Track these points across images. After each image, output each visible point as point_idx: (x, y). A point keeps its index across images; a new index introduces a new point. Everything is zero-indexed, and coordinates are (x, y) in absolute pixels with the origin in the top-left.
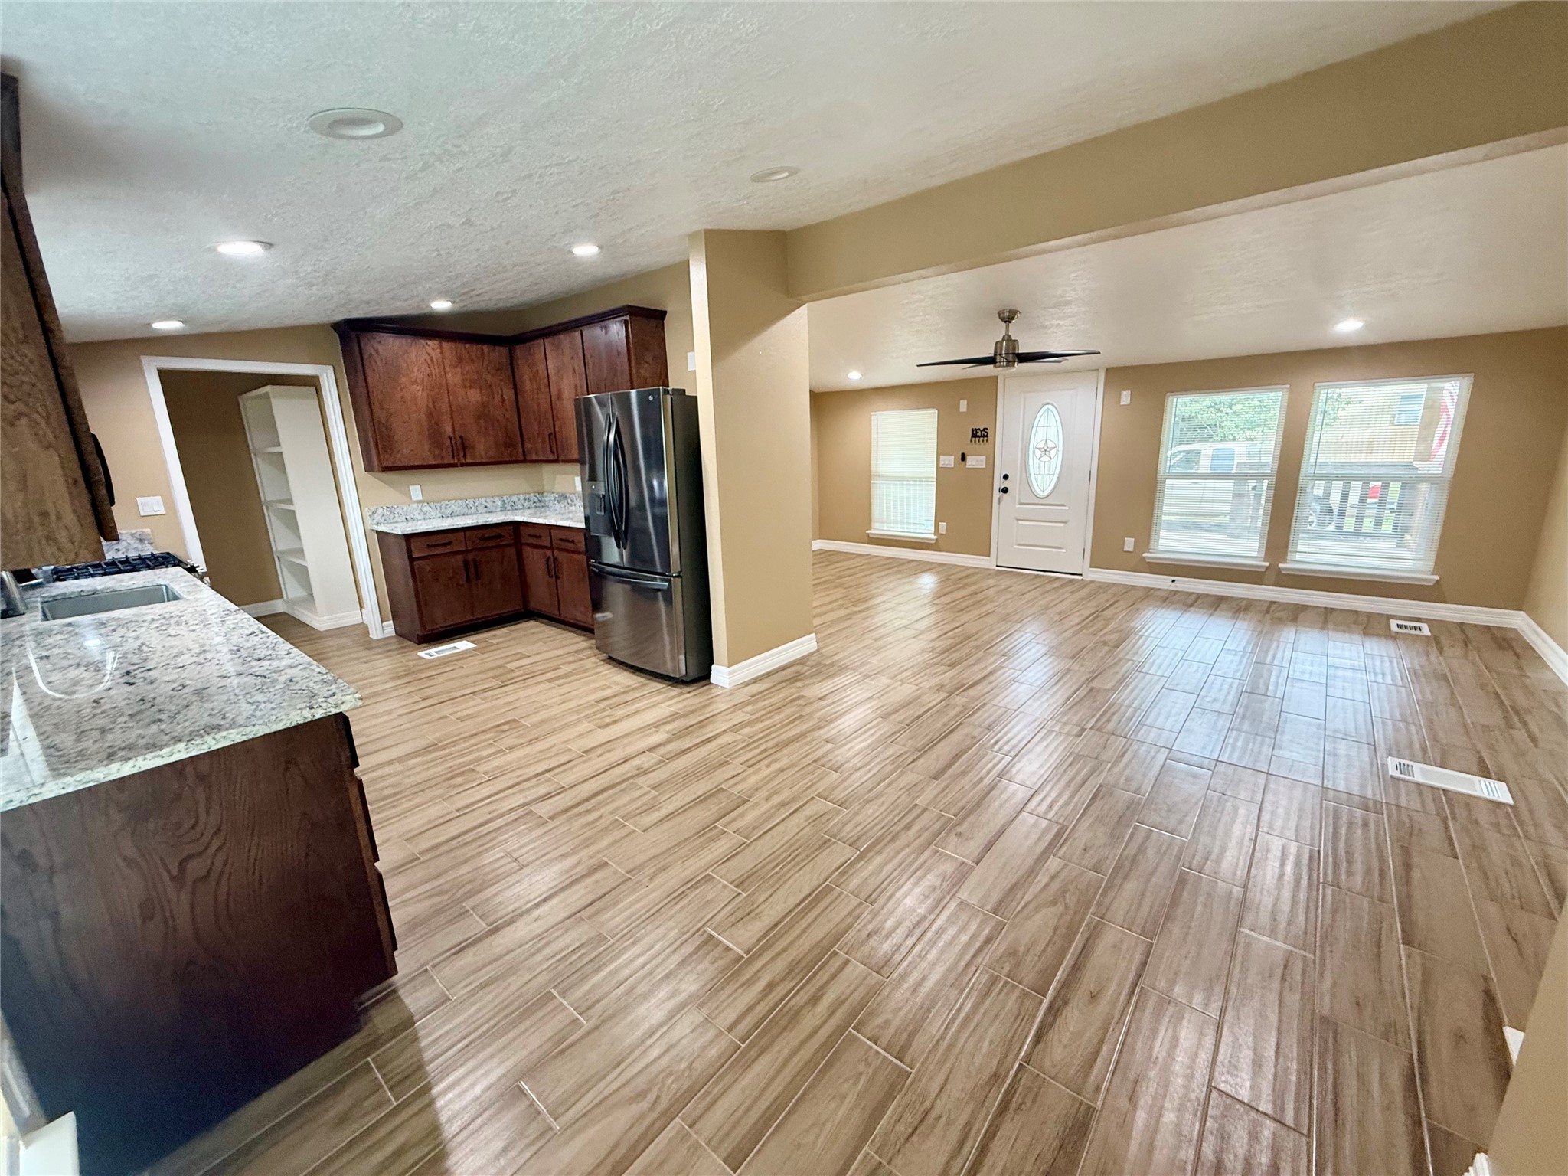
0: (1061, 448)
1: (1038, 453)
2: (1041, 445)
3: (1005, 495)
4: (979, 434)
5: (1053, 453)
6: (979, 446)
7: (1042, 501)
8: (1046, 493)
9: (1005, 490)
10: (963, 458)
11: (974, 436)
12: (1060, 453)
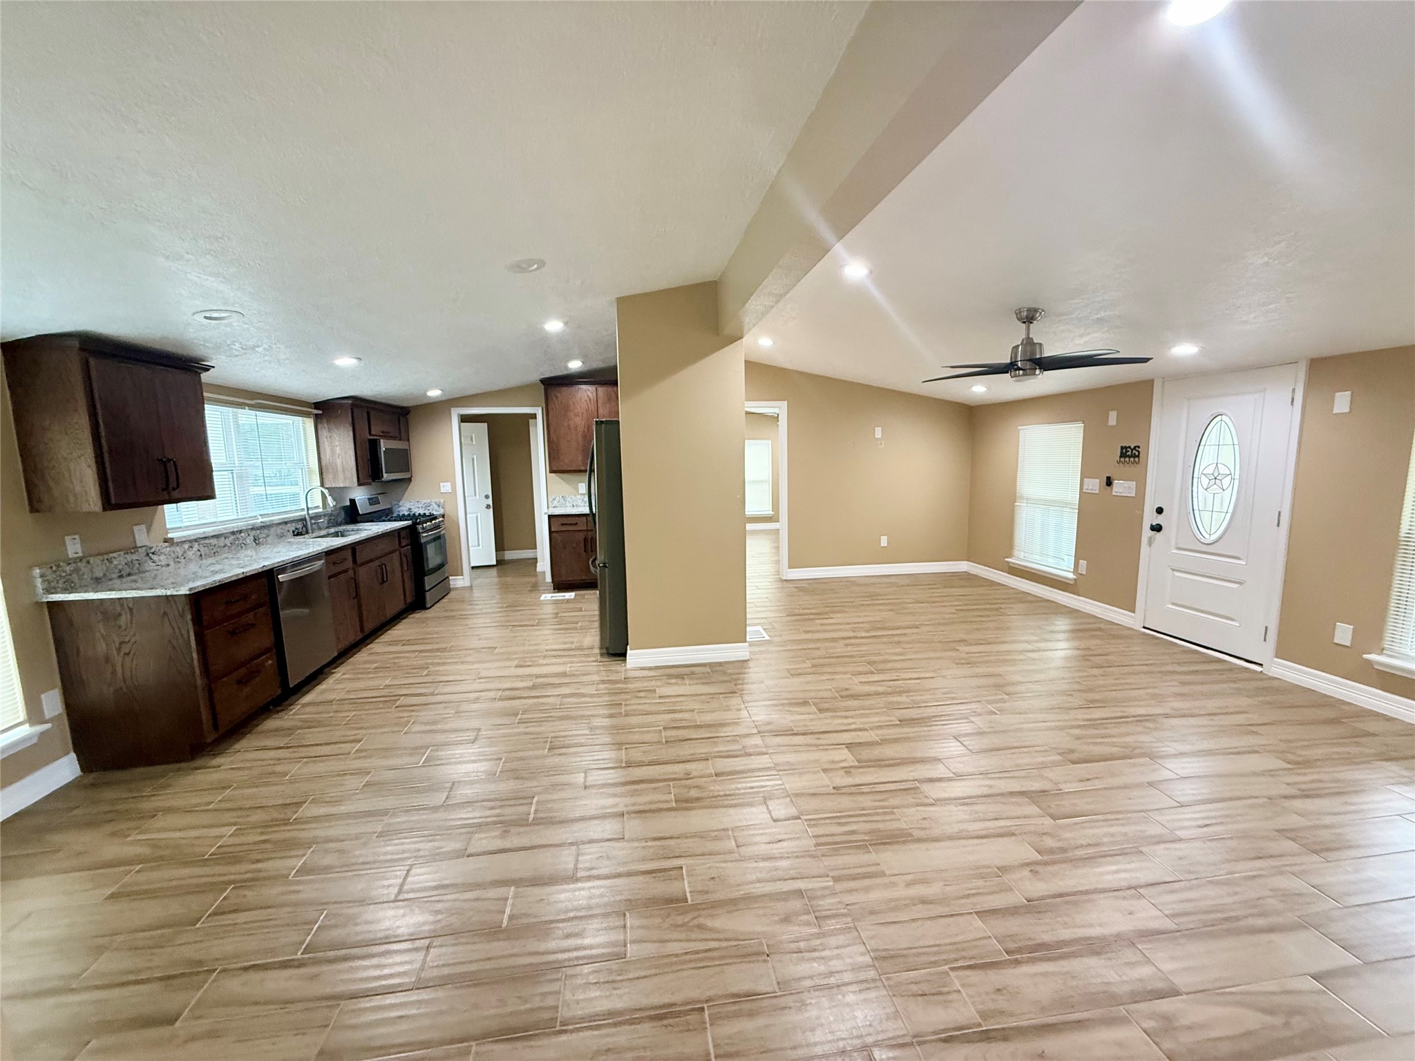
0: (1237, 477)
1: (1205, 481)
2: (1210, 470)
3: (1158, 535)
4: (1130, 454)
5: (1226, 481)
6: (1129, 469)
7: (1208, 548)
8: (1214, 537)
9: (1157, 528)
10: (1109, 482)
11: (1123, 455)
12: (1236, 482)
